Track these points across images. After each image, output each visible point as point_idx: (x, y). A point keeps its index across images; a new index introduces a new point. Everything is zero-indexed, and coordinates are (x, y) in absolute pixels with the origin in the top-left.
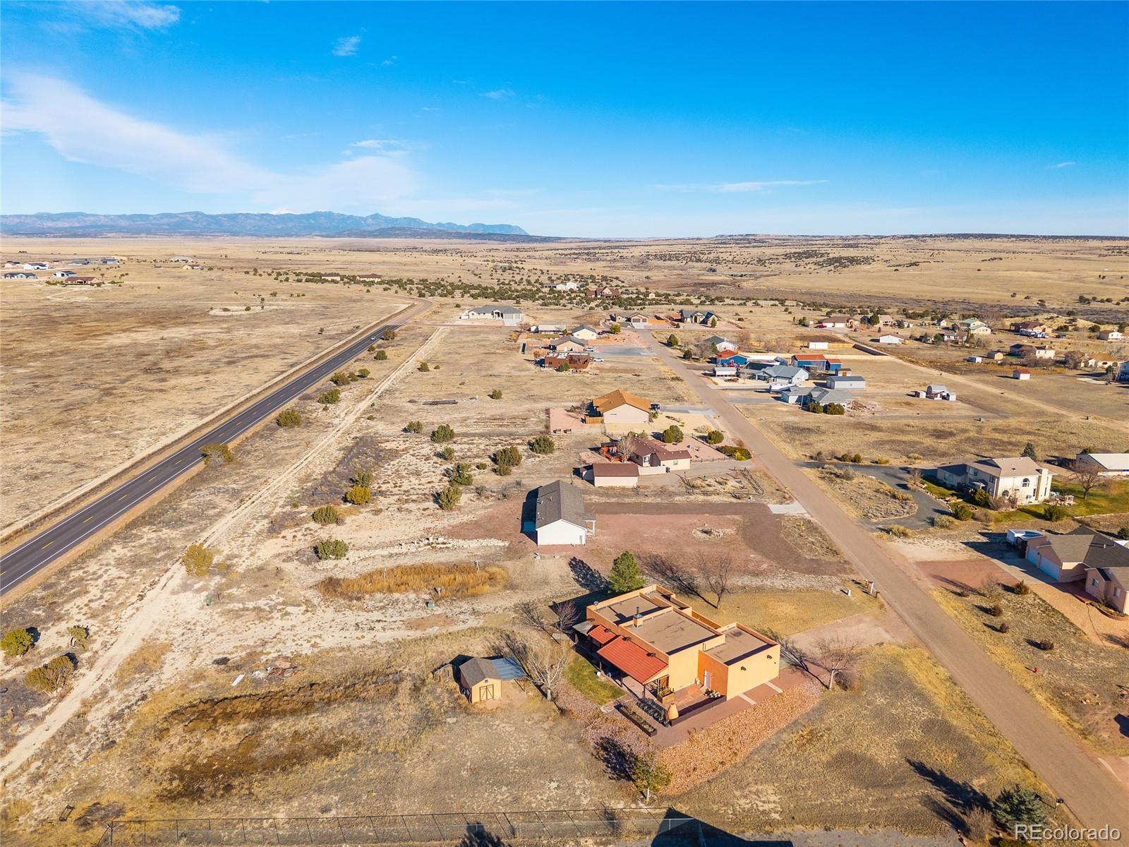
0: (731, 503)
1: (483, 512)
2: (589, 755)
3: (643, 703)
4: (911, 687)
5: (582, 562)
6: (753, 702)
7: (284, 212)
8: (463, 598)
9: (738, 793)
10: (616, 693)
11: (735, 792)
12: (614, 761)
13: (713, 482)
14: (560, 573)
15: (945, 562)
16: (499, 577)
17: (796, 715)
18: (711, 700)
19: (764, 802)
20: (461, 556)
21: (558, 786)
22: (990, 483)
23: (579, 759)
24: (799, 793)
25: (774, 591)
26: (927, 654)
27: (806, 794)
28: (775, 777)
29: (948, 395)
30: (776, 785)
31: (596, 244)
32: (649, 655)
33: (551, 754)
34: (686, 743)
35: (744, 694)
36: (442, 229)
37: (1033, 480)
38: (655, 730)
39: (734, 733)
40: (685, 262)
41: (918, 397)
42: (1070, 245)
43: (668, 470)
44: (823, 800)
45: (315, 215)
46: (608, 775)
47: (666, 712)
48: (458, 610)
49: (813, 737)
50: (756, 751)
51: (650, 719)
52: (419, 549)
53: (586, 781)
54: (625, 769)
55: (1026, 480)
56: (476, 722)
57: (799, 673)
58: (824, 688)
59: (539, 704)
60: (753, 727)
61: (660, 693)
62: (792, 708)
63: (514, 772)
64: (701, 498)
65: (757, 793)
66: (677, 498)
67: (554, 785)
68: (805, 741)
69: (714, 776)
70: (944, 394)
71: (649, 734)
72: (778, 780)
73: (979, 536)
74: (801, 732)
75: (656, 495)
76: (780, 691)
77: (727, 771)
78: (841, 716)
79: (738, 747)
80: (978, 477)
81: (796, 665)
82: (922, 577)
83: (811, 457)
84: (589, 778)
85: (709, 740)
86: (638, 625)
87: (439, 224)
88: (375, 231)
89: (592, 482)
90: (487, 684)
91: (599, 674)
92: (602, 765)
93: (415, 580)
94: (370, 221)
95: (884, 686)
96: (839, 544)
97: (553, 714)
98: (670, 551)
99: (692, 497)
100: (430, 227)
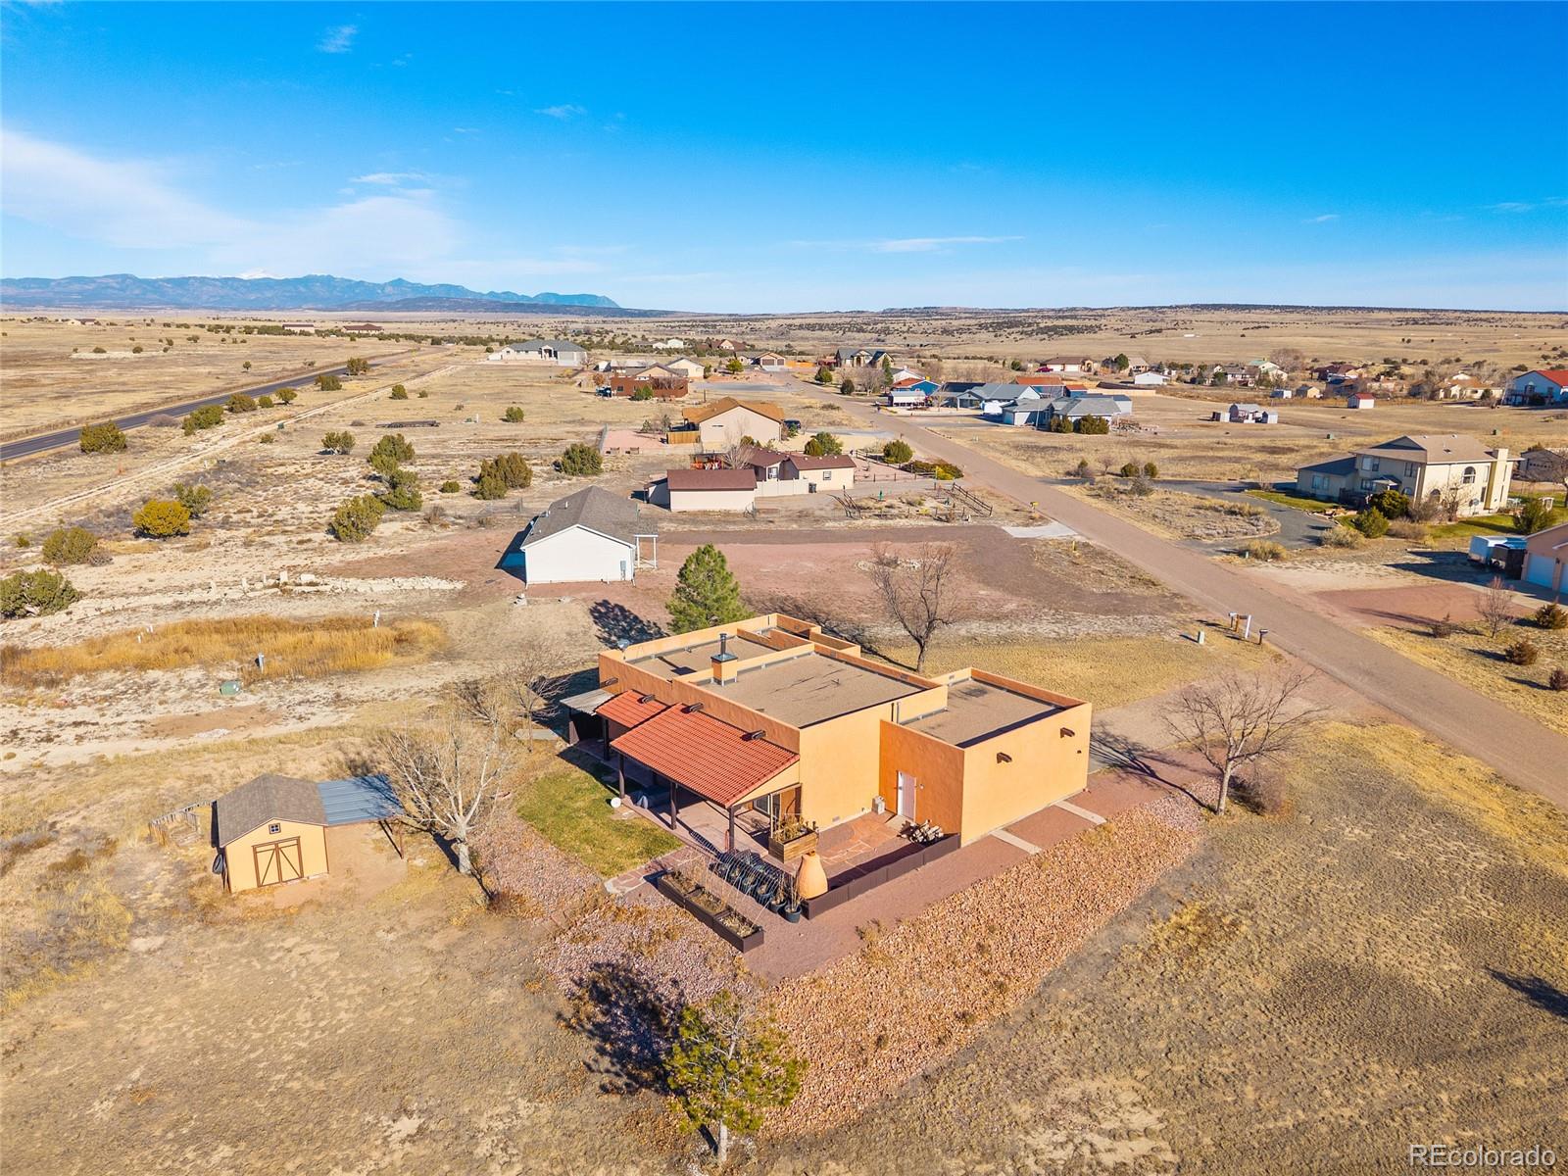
0: (932, 527)
1: (426, 544)
2: (549, 1018)
3: (729, 864)
4: (1416, 801)
5: (622, 609)
6: (1032, 849)
7: (259, 275)
8: (324, 674)
9: (1023, 1111)
10: (654, 844)
11: (1015, 1108)
12: (625, 1032)
13: (895, 502)
14: (568, 629)
15: (1370, 590)
16: (422, 638)
17: (1152, 878)
18: (918, 847)
19: (1113, 1135)
20: (349, 607)
21: (420, 1130)
22: (1406, 481)
23: (515, 1032)
24: (1218, 1097)
25: (1035, 640)
26: (1418, 735)
27: (1239, 1098)
28: (1130, 1049)
29: (1265, 415)
30: (1140, 1073)
31: (715, 318)
32: (747, 737)
33: (429, 1022)
34: (853, 963)
35: (1007, 829)
36: (495, 299)
37: (1481, 470)
38: (757, 930)
39: (992, 930)
40: (841, 332)
41: (1218, 420)
42: (1351, 316)
43: (812, 488)
44: (1302, 1116)
45: (308, 281)
46: (597, 1080)
47: (791, 882)
48: (298, 698)
49: (1211, 928)
50: (1063, 975)
51: (744, 904)
52: (251, 594)
53: (522, 1103)
54: (655, 1055)
55: (1469, 470)
56: (223, 945)
57: (1135, 782)
58: (1204, 811)
59: (431, 885)
60: (1042, 911)
61: (777, 835)
62: (1137, 860)
63: (282, 1091)
64: (875, 522)
65: (1086, 1105)
66: (829, 524)
67: (408, 1125)
68: (1191, 940)
69: (944, 1060)
70: (1259, 415)
71: (739, 943)
72: (1143, 1058)
73: (1413, 557)
74: (1174, 918)
75: (790, 519)
76: (1099, 820)
77: (980, 1042)
78: (1269, 872)
79: (1006, 967)
80: (1380, 473)
81: (1123, 766)
82: (1337, 612)
83: (1068, 473)
84: (534, 1093)
85: (921, 951)
86: (724, 678)
87: (491, 293)
88: (398, 302)
89: (667, 506)
90: (276, 837)
91: (616, 802)
92: (585, 1048)
93: (215, 644)
94: (388, 289)
95: (1349, 800)
96: (1151, 570)
97: (467, 908)
98: (813, 590)
99: (859, 522)
100: (478, 297)
